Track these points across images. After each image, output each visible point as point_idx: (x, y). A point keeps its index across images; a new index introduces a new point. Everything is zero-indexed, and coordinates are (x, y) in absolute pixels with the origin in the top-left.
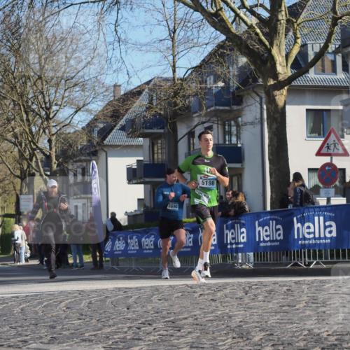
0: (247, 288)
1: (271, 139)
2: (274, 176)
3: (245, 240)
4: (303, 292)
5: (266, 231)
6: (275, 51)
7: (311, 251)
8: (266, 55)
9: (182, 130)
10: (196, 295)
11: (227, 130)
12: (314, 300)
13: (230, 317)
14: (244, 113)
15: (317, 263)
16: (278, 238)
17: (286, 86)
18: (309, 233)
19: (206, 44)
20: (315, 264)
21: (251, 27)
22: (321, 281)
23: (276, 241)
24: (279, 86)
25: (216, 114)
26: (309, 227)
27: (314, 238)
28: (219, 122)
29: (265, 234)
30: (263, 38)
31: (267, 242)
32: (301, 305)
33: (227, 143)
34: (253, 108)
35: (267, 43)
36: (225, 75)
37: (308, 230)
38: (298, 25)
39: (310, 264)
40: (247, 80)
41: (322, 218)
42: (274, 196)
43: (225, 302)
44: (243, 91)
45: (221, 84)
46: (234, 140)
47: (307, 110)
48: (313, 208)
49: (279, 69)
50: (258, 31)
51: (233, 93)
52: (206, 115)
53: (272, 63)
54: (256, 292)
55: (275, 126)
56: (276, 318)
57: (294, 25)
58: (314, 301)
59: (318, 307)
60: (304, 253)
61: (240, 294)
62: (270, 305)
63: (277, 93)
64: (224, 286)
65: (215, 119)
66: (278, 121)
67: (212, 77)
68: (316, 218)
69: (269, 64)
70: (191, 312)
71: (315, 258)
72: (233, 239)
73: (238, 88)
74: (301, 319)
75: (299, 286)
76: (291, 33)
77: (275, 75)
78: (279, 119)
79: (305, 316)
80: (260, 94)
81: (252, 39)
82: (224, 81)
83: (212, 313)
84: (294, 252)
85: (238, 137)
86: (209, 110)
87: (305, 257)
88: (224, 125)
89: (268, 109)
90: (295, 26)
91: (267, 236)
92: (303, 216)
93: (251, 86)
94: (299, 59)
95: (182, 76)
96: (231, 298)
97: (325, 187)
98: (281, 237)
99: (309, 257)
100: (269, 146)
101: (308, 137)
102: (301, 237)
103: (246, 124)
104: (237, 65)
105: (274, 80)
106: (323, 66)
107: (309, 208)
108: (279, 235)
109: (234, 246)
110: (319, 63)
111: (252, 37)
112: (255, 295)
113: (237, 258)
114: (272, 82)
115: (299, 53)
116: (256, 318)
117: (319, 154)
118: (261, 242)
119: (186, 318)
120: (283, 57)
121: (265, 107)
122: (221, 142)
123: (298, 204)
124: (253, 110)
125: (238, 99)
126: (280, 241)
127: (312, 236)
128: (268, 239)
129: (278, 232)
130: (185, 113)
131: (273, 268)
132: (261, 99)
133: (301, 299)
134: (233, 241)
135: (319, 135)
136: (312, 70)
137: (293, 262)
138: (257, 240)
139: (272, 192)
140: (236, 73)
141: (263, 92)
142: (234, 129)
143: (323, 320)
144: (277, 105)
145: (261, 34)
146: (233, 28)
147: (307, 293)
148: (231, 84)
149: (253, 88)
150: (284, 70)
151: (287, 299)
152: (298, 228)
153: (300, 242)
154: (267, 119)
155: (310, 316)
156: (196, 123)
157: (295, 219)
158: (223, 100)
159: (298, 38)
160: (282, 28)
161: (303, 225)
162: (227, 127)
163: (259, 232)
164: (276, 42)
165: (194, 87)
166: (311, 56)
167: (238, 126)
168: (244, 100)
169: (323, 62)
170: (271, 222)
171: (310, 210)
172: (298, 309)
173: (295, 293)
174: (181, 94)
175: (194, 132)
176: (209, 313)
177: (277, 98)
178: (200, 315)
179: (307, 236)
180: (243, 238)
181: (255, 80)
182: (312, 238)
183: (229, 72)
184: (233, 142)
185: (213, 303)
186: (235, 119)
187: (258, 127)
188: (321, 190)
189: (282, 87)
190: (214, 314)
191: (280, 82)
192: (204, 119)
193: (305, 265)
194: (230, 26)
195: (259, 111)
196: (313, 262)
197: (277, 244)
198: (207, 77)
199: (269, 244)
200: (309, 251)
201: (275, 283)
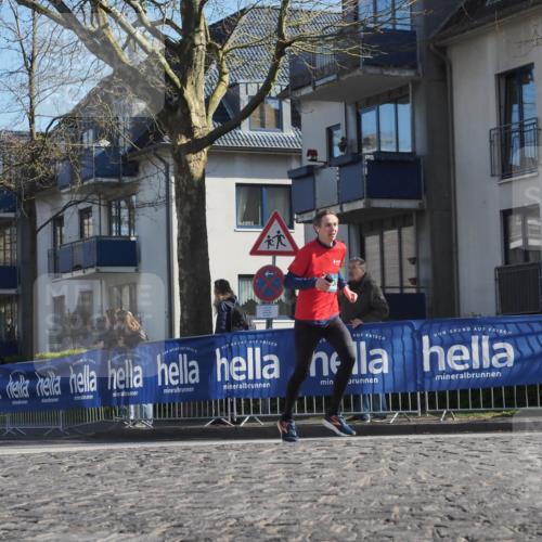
0: (143, 457)
1: (181, 229)
2: (186, 285)
3: (141, 384)
4: (229, 461)
5: (174, 370)
6: (188, 93)
7: (243, 402)
8: (175, 99)
9: (44, 214)
10: (63, 468)
11: (114, 214)
12: (246, 472)
13: (116, 500)
14: (140, 188)
15: (252, 420)
16: (192, 381)
17: (205, 147)
18: (239, 373)
19: (83, 80)
20: (248, 421)
21: (152, 54)
22: (256, 445)
23: (189, 385)
24: (196, 146)
25: (97, 189)
26: (238, 364)
27: (247, 381)
28: (102, 203)
29: (172, 374)
30: (170, 72)
31: (175, 387)
32: (227, 481)
33: (114, 234)
34: (154, 180)
35: (177, 80)
36: (112, 128)
37: (237, 369)
38: (225, 54)
39: (240, 420)
40: (146, 136)
41: (258, 350)
42: (186, 317)
43: (108, 479)
44: (140, 154)
45: (105, 143)
46: (125, 230)
47: (238, 185)
48: (247, 334)
49: (196, 120)
50: (164, 61)
51: (124, 157)
52: (81, 191)
53: (185, 111)
54: (158, 462)
55: (188, 208)
56: (187, 500)
57: (218, 54)
58: (245, 475)
59: (251, 483)
60: (232, 403)
61: (133, 465)
62: (179, 482)
63: (192, 157)
64: (108, 455)
65: (95, 196)
66: (193, 201)
67: (91, 132)
68: (250, 350)
69: (179, 113)
70: (54, 494)
71: (247, 411)
72: (122, 382)
73: (132, 150)
74: (226, 502)
75: (223, 452)
76: (213, 67)
77: (189, 129)
78: (195, 197)
79: (233, 497)
80: (166, 159)
81: (154, 75)
82: (110, 139)
83: (87, 494)
84: (216, 402)
85: (131, 226)
86: (86, 183)
87: (232, 411)
88: (109, 207)
89: (177, 183)
90: (221, 55)
91: (175, 378)
92: (230, 346)
93: (151, 147)
94: (225, 106)
95: (44, 131)
96: (117, 471)
97: (264, 303)
98: (197, 380)
99: (239, 411)
100: (178, 239)
101: (238, 227)
102: (227, 378)
103: (144, 205)
104: (130, 114)
105: (187, 137)
106: (262, 117)
107: (238, 334)
108: (194, 376)
109: (123, 394)
110: (257, 112)
111: (153, 71)
112: (154, 467)
113: (127, 413)
114: (183, 140)
115: (226, 97)
116: (155, 501)
117: (255, 251)
118: (165, 387)
119: (46, 504)
120: (201, 102)
121: (173, 179)
122: (104, 232)
123: (223, 328)
124: (155, 183)
125: (131, 167)
126: (195, 385)
127: (243, 377)
128: (176, 382)
129: (192, 372)
130: (47, 187)
131: (183, 427)
132: (167, 167)
133: (226, 472)
134: (122, 387)
135: (256, 223)
136: (245, 124)
137: (214, 418)
138: (160, 384)
139: (182, 310)
140: (129, 126)
141: (170, 155)
142: (124, 213)
143: (260, 502)
144: (191, 176)
145: (167, 66)
146: (125, 57)
147: (236, 463)
148: (121, 143)
149: (155, 149)
150: (202, 123)
151: (205, 472)
152: (223, 366)
153: (225, 387)
154: (177, 198)
155: (239, 497)
156: (65, 203)
157: (218, 351)
158: (108, 167)
159: (225, 74)
160: (200, 57)
161: (230, 360)
162: (114, 210)
163: (163, 371)
164: (190, 79)
165: (63, 146)
166: (244, 102)
167: (131, 208)
168: (141, 168)
169: (262, 110)
170: (180, 356)
171: (241, 337)
172: (220, 487)
173: (217, 463)
174: (42, 158)
175: (62, 218)
176: (82, 495)
177: (191, 165)
178: (68, 498)
179: (236, 377)
180: (138, 381)
181: (158, 137)
182: (243, 381)
183: (118, 124)
184: (123, 234)
185: (90, 480)
186: (127, 198)
187: (163, 210)
188: (258, 307)
189: (200, 149)
190: (90, 497)
191: (196, 141)
192: (78, 197)
193: (233, 422)
194: (119, 53)
195: (163, 185)
196: (244, 418)
197: (191, 389)
198: (84, 131)
199: (178, 390)
200: (239, 401)
201: (186, 449)
